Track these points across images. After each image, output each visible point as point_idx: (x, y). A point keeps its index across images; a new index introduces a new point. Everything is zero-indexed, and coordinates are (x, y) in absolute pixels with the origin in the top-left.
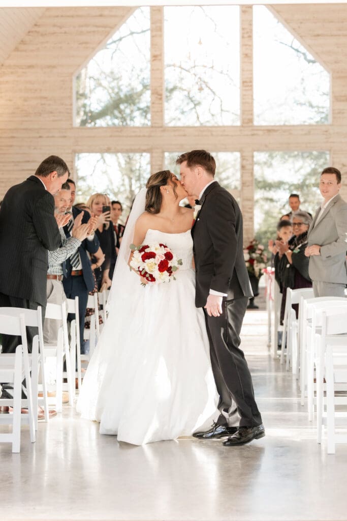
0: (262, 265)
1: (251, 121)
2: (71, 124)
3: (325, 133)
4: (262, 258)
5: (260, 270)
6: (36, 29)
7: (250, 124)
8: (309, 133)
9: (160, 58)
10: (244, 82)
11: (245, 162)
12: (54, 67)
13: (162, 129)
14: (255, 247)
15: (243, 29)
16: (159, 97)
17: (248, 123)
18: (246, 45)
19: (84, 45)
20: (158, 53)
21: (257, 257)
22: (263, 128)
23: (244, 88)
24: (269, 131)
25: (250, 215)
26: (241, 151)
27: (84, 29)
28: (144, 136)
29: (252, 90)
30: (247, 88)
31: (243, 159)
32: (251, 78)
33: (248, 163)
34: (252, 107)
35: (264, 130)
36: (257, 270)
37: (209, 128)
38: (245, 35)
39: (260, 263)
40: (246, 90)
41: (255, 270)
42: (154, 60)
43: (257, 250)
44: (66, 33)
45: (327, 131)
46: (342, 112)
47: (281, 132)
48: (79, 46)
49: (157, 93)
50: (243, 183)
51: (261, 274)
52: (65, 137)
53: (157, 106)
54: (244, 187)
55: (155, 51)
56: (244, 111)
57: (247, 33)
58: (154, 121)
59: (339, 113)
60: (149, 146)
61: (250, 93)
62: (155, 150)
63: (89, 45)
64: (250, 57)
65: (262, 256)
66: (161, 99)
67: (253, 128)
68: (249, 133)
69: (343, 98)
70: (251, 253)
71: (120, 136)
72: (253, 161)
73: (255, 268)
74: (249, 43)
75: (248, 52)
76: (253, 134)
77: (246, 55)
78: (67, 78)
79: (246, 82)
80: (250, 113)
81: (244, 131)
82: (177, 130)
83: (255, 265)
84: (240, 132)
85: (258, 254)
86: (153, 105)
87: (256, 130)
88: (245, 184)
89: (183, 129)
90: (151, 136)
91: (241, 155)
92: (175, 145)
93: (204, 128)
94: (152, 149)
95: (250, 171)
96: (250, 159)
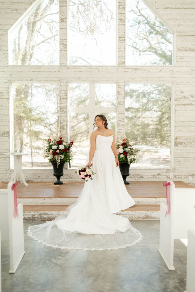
0: (132, 157)
1: (124, 63)
2: (7, 63)
3: (171, 71)
4: (132, 151)
5: (131, 159)
7: (123, 65)
8: (161, 71)
9: (65, 21)
10: (119, 38)
11: (120, 89)
13: (66, 67)
14: (127, 144)
15: (119, 3)
16: (65, 46)
17: (122, 64)
18: (121, 13)
19: (15, 11)
20: (63, 17)
21: (128, 151)
22: (131, 68)
24: (135, 69)
25: (123, 123)
28: (55, 72)
29: (124, 42)
30: (121, 41)
31: (119, 88)
32: (125, 35)
33: (122, 90)
34: (125, 53)
35: (132, 69)
36: (129, 160)
37: (97, 67)
38: (121, 7)
39: (131, 155)
40: (121, 43)
41: (128, 160)
42: (62, 22)
43: (128, 146)
44: (3, 3)
45: (172, 70)
46: (182, 58)
47: (143, 70)
48: (12, 11)
49: (63, 44)
50: (118, 103)
51: (131, 162)
52: (3, 71)
53: (63, 52)
54: (119, 106)
55: (62, 16)
56: (119, 56)
57: (122, 5)
58: (61, 62)
59: (180, 59)
60: (58, 78)
61: (123, 44)
62: (63, 81)
63: (18, 12)
64: (123, 21)
65: (132, 150)
66: (66, 48)
67: (125, 67)
68: (123, 71)
69: (182, 49)
70: (125, 148)
71: (39, 72)
72: (125, 88)
73: (128, 158)
74: (123, 12)
75: (123, 18)
76: (125, 71)
77: (121, 19)
78: (4, 33)
79: (121, 37)
80: (124, 57)
81: (119, 69)
82: (77, 68)
83: (128, 157)
84: (117, 70)
85: (129, 149)
86: (61, 51)
87: (127, 69)
88: (120, 103)
89: (81, 67)
90: (59, 72)
91: (117, 85)
92: (75, 78)
93: (94, 67)
94: (60, 80)
95: (123, 95)
96: (123, 87)
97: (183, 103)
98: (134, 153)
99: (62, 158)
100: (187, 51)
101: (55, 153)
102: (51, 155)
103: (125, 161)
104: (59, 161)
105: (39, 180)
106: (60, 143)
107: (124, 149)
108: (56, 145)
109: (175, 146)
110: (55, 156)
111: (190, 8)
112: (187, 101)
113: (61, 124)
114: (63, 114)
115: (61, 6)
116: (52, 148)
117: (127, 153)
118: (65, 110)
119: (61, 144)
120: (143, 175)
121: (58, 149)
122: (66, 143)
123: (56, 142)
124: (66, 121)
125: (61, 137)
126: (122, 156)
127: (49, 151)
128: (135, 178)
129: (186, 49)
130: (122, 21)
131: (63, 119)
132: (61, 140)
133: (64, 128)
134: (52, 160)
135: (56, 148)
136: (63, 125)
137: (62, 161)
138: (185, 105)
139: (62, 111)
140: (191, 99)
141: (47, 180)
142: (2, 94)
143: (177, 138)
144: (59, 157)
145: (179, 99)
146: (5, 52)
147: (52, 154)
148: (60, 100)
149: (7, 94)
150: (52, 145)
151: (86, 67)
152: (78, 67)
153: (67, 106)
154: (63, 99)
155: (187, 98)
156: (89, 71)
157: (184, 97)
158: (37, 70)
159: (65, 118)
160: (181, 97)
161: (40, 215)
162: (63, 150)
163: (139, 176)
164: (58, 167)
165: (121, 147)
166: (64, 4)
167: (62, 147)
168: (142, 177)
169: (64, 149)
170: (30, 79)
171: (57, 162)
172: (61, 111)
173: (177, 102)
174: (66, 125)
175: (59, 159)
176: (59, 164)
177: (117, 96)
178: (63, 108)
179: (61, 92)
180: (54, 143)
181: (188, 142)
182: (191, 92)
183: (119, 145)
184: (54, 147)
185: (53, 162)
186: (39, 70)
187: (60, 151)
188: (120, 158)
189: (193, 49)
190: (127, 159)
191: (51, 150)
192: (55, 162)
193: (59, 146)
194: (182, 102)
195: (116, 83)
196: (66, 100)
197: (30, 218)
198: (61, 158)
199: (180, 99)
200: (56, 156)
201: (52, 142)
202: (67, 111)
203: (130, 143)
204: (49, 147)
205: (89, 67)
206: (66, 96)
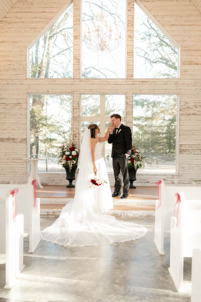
0: (139, 163)
1: (132, 75)
3: (176, 84)
4: (138, 158)
5: (138, 165)
6: (6, 19)
7: (132, 78)
8: (166, 83)
9: (78, 37)
10: (128, 53)
11: (128, 100)
12: (16, 42)
13: (79, 80)
14: (134, 151)
15: (128, 21)
16: (78, 61)
17: (130, 77)
18: (130, 30)
19: (34, 29)
20: (76, 35)
21: (135, 157)
23: (129, 56)
24: (143, 82)
27: (34, 20)
28: (69, 84)
29: (133, 57)
31: (127, 99)
32: (133, 50)
33: (130, 101)
34: (133, 67)
35: (140, 81)
36: (135, 165)
37: (107, 80)
38: (129, 24)
39: (137, 161)
40: (129, 57)
42: (75, 39)
43: (135, 153)
44: (23, 22)
45: (177, 82)
46: (186, 71)
47: (149, 82)
48: (31, 30)
49: (77, 59)
51: (138, 167)
52: (22, 84)
53: (77, 66)
54: (127, 115)
55: (76, 33)
56: (128, 70)
57: (131, 23)
58: (75, 75)
59: (185, 72)
60: (71, 90)
61: (131, 59)
62: (75, 93)
63: (36, 30)
64: (132, 38)
65: (138, 157)
66: (79, 62)
67: (133, 80)
68: (131, 83)
69: (187, 62)
71: (55, 84)
72: (133, 99)
74: (132, 29)
75: (131, 34)
76: (133, 83)
77: (130, 36)
78: (24, 49)
79: (129, 53)
80: (132, 71)
81: (128, 82)
82: (88, 81)
83: (135, 162)
84: (126, 82)
85: (136, 155)
86: (74, 66)
87: (135, 81)
88: (128, 113)
89: (92, 80)
90: (73, 84)
91: (126, 96)
92: (87, 90)
93: (104, 80)
94: (73, 92)
95: (131, 106)
96: (131, 98)
97: (188, 113)
98: (140, 160)
99: (74, 163)
100: (191, 64)
101: (67, 159)
102: (64, 160)
103: (132, 167)
104: (72, 166)
105: (53, 184)
106: (72, 149)
108: (69, 152)
109: (180, 154)
110: (68, 161)
111: (194, 25)
112: (191, 112)
113: (74, 132)
114: (76, 123)
115: (75, 25)
116: (66, 154)
117: (134, 159)
118: (78, 119)
120: (149, 180)
121: (71, 154)
122: (78, 149)
123: (69, 148)
124: (79, 129)
125: (73, 144)
127: (63, 157)
128: (142, 183)
129: (190, 63)
130: (130, 37)
131: (76, 127)
132: (74, 146)
133: (77, 135)
134: (65, 165)
135: (69, 154)
136: (76, 133)
137: (74, 166)
138: (189, 115)
139: (74, 120)
140: (195, 109)
141: (61, 184)
142: (21, 104)
143: (182, 145)
144: (71, 162)
145: (183, 110)
146: (24, 66)
147: (65, 160)
148: (73, 110)
149: (25, 105)
150: (65, 152)
152: (90, 80)
153: (79, 116)
154: (76, 109)
155: (191, 109)
156: (100, 83)
157: (189, 108)
158: (53, 83)
159: (77, 127)
160: (185, 107)
161: (54, 212)
162: (75, 156)
163: (146, 181)
164: (70, 171)
166: (78, 23)
167: (74, 153)
168: (149, 182)
169: (76, 155)
170: (46, 91)
171: (69, 167)
173: (181, 112)
174: (79, 133)
175: (72, 164)
176: (72, 168)
177: (126, 107)
178: (75, 117)
179: (74, 102)
180: (67, 149)
181: (191, 150)
182: (195, 103)
184: (67, 153)
185: (66, 166)
186: (55, 83)
187: (73, 157)
189: (196, 63)
193: (71, 152)
194: (186, 112)
195: (125, 94)
196: (78, 110)
197: (45, 214)
199: (185, 109)
200: (69, 162)
201: (66, 148)
202: (80, 120)
203: (137, 151)
204: (62, 153)
205: (100, 80)
206: (79, 106)
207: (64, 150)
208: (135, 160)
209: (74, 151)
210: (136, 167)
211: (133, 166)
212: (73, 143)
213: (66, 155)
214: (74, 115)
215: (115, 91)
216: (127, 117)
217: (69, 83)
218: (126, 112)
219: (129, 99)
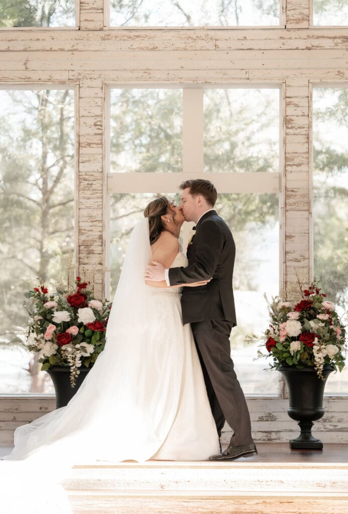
0: (331, 350)
1: (306, 16)
4: (331, 331)
5: (327, 358)
7: (304, 24)
11: (291, 111)
13: (102, 34)
14: (316, 305)
17: (298, 21)
21: (318, 330)
22: (332, 34)
26: (282, 85)
28: (62, 50)
31: (287, 104)
33: (299, 111)
35: (335, 38)
36: (319, 358)
37: (210, 33)
39: (327, 342)
41: (317, 359)
43: (319, 313)
50: (286, 158)
51: (328, 368)
54: (289, 168)
58: (83, 17)
60: (71, 73)
62: (88, 82)
65: (331, 327)
67: (310, 33)
68: (302, 44)
70: (305, 320)
72: (309, 107)
73: (315, 354)
76: (309, 46)
81: (290, 38)
82: (138, 36)
83: (316, 348)
84: (283, 41)
85: (323, 321)
87: (318, 37)
88: (292, 159)
89: (152, 34)
90: (76, 50)
91: (283, 94)
92: (132, 71)
93: (199, 33)
94: (79, 80)
95: (303, 131)
96: (304, 102)
98: (339, 337)
99: (88, 355)
101: (62, 337)
102: (49, 344)
103: (306, 366)
104: (78, 364)
106: (78, 300)
107: (303, 323)
108: (67, 310)
110: (64, 348)
113: (83, 234)
114: (88, 199)
116: (54, 320)
117: (313, 336)
118: (97, 185)
119: (83, 307)
121: (74, 321)
122: (101, 301)
123: (64, 298)
124: (101, 224)
125: (82, 282)
126: (295, 346)
127: (43, 331)
131: (90, 217)
132: (83, 290)
133: (92, 248)
134: (52, 362)
135: (68, 320)
136: (91, 238)
139: (83, 190)
144: (78, 349)
147: (52, 341)
150: (50, 311)
151: (172, 33)
152: (143, 33)
153: (102, 173)
154: (89, 144)
156: (183, 46)
159: (96, 213)
162: (90, 324)
164: (73, 384)
165: (294, 315)
167: (86, 316)
169: (95, 322)
171: (70, 367)
172: (82, 187)
174: (101, 237)
175: (79, 356)
176: (78, 372)
177: (283, 135)
178: (87, 177)
179: (82, 120)
180: (59, 302)
183: (286, 310)
184: (61, 316)
185: (56, 367)
187: (82, 330)
188: (289, 352)
190: (314, 357)
191: (51, 325)
192: (63, 367)
193: (76, 312)
195: (279, 86)
196: (99, 151)
198: (86, 352)
200: (68, 348)
201: (52, 298)
202: (105, 188)
203: (326, 304)
204: (40, 318)
205: (182, 32)
206: (101, 134)
207: (49, 304)
208: (316, 339)
209: (86, 308)
210: (321, 367)
211: (310, 364)
212: (79, 279)
213: (54, 323)
214: (84, 168)
215: (243, 74)
216: (288, 175)
217: (61, 47)
218: (283, 156)
219: (297, 106)
